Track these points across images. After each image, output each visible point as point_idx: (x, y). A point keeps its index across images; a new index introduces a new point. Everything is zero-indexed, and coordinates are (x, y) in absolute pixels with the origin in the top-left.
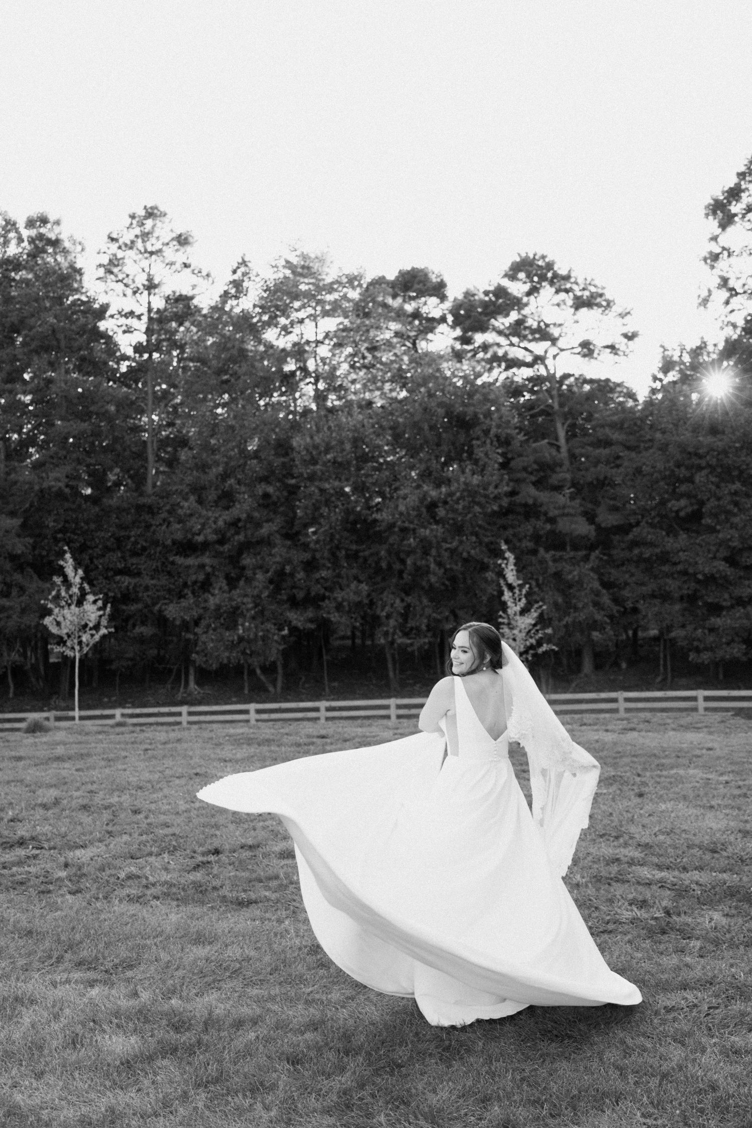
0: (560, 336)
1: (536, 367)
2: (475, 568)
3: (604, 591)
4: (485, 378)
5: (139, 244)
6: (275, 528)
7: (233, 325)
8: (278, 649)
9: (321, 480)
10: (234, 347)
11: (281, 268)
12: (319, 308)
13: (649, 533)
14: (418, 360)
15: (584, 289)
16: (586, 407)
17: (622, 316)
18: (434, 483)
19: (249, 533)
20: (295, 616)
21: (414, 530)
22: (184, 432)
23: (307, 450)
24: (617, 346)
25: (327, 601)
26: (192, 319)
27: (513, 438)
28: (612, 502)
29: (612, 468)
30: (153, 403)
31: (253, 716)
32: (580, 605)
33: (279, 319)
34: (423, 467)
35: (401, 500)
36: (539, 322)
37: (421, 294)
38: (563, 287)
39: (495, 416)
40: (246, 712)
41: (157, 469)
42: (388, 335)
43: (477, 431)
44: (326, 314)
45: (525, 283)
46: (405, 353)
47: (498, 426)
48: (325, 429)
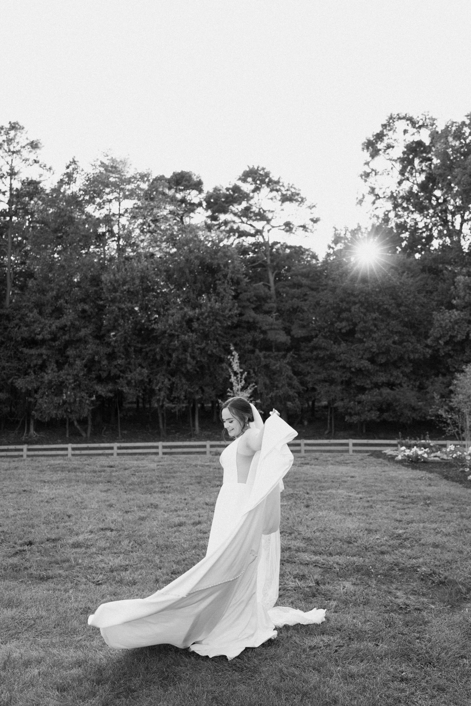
0: (272, 218)
1: (257, 236)
2: (216, 361)
3: (295, 377)
4: (225, 242)
5: (5, 146)
6: (89, 332)
7: (66, 201)
8: (89, 410)
9: (119, 302)
10: (65, 215)
11: (98, 167)
12: (121, 194)
13: (323, 342)
14: (183, 230)
15: (287, 190)
16: (287, 263)
17: (310, 207)
18: (192, 307)
19: (72, 334)
20: (100, 389)
21: (178, 336)
22: (32, 268)
23: (111, 283)
24: (307, 226)
25: (121, 379)
26: (39, 196)
27: (242, 281)
28: (301, 322)
29: (302, 301)
30: (12, 249)
31: (70, 452)
32: (280, 385)
33: (95, 199)
34: (185, 296)
35: (170, 317)
36: (260, 209)
37: (187, 188)
38: (275, 188)
39: (231, 266)
40: (66, 449)
41: (13, 291)
42: (165, 212)
43: (220, 275)
44: (126, 197)
45: (252, 184)
46: (175, 224)
47: (233, 273)
48: (123, 270)
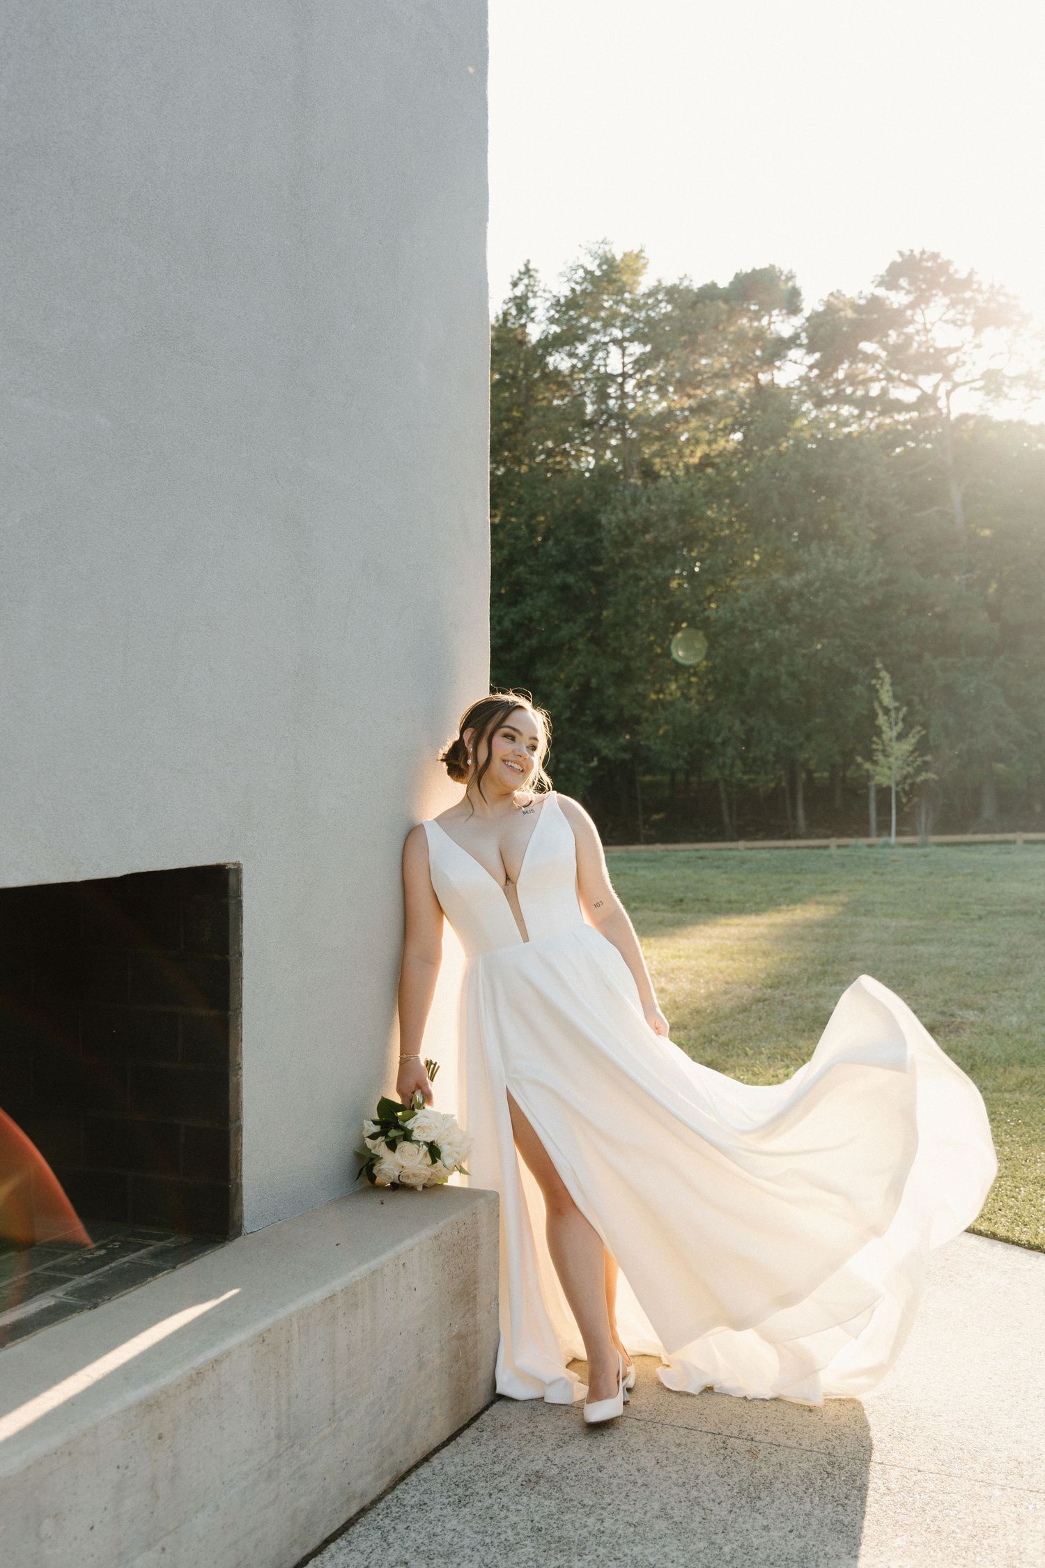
0: (955, 367)
1: (923, 409)
2: (839, 680)
3: (1010, 710)
12: (627, 330)
15: (989, 300)
18: (785, 568)
20: (605, 744)
21: (759, 630)
23: (619, 527)
27: (890, 508)
32: (978, 728)
36: (928, 347)
37: (766, 307)
38: (961, 297)
39: (867, 479)
43: (844, 500)
45: (908, 292)
47: (871, 494)
